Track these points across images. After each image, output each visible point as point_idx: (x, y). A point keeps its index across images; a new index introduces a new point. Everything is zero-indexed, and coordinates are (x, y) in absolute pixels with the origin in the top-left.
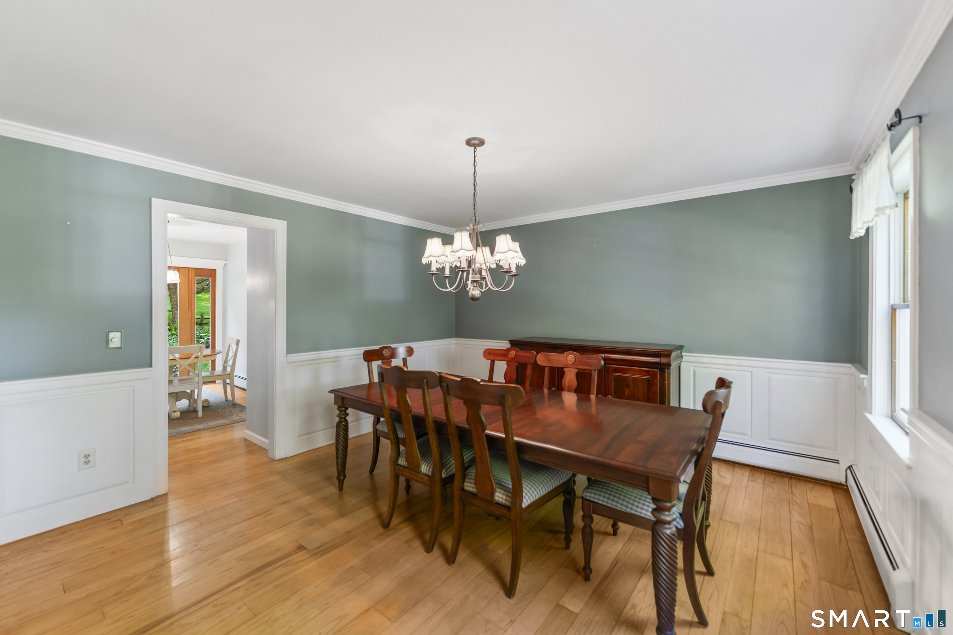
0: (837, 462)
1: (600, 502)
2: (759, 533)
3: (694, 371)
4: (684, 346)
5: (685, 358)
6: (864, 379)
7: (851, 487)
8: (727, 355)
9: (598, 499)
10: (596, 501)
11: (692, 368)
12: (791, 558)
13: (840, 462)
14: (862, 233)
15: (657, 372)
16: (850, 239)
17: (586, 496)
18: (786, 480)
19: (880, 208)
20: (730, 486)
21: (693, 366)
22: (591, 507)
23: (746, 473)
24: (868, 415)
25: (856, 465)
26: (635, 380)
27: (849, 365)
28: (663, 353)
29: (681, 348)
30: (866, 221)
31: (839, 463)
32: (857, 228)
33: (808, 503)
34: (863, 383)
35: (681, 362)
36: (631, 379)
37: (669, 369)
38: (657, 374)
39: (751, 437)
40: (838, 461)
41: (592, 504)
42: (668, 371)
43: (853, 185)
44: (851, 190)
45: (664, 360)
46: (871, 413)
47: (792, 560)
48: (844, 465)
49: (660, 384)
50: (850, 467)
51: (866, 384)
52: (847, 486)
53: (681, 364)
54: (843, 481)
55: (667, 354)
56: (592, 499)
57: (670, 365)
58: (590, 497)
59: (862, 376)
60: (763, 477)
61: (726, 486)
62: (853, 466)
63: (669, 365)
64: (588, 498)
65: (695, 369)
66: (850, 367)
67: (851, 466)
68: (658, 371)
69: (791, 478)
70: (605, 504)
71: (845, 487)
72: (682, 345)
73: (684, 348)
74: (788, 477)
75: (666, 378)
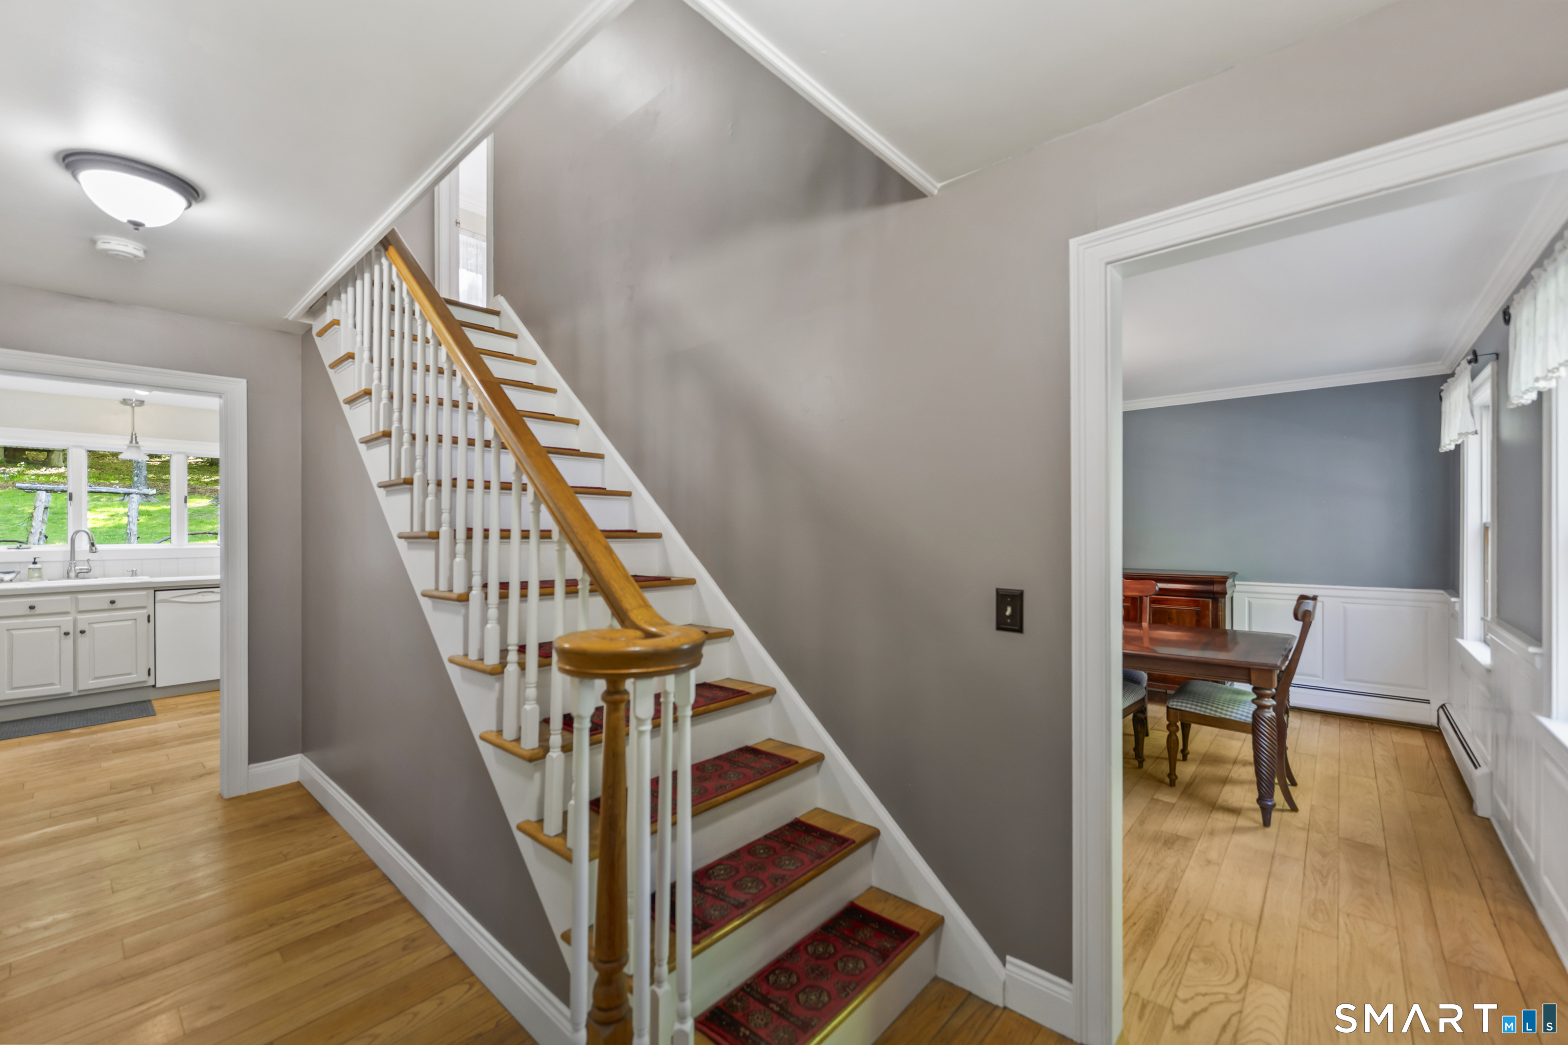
0: (1427, 702)
1: (1188, 709)
2: (1339, 762)
3: (1250, 603)
4: (1237, 573)
5: (1238, 588)
6: (1455, 602)
7: (1445, 729)
8: (1292, 583)
9: (1186, 707)
10: (1183, 708)
11: (1247, 599)
12: (1375, 777)
13: (1431, 702)
14: (1452, 447)
15: (1209, 602)
16: (1438, 451)
17: (1172, 705)
18: (1367, 725)
19: (1461, 433)
20: (1299, 728)
21: (1248, 597)
22: (1179, 715)
23: (1318, 719)
24: (1460, 641)
25: (1450, 704)
26: (1179, 612)
27: (1441, 591)
28: (1217, 579)
29: (1234, 575)
30: (1452, 439)
31: (1429, 703)
32: (1445, 444)
33: (1393, 742)
34: (1454, 607)
35: (1233, 592)
36: (1174, 611)
37: (1225, 598)
38: (1209, 605)
39: (1323, 678)
40: (1429, 700)
41: (1179, 712)
42: (1222, 600)
43: (1442, 394)
44: (1441, 398)
45: (1217, 588)
46: (1462, 638)
47: (1376, 778)
48: (1435, 704)
49: (1212, 615)
50: (1443, 707)
51: (1457, 607)
52: (1439, 728)
53: (1233, 594)
54: (1434, 722)
55: (1223, 580)
56: (1178, 708)
57: (1226, 593)
58: (1177, 705)
59: (1453, 599)
60: (1338, 721)
61: (1295, 728)
62: (1447, 705)
63: (1224, 593)
64: (1174, 707)
65: (1251, 600)
66: (1442, 594)
67: (1444, 705)
68: (1210, 600)
69: (1372, 723)
70: (1192, 710)
71: (1437, 731)
72: (1234, 572)
73: (1237, 576)
74: (1368, 722)
75: (1220, 609)
